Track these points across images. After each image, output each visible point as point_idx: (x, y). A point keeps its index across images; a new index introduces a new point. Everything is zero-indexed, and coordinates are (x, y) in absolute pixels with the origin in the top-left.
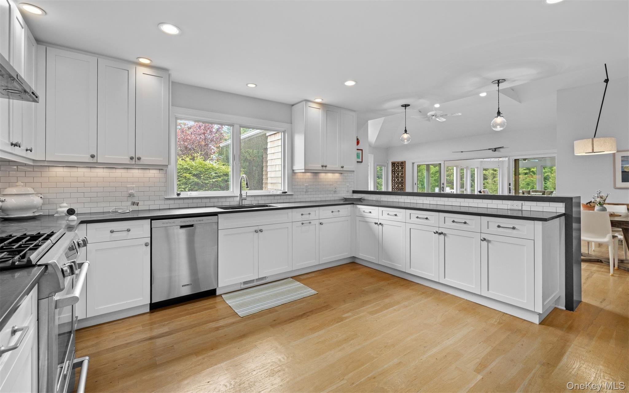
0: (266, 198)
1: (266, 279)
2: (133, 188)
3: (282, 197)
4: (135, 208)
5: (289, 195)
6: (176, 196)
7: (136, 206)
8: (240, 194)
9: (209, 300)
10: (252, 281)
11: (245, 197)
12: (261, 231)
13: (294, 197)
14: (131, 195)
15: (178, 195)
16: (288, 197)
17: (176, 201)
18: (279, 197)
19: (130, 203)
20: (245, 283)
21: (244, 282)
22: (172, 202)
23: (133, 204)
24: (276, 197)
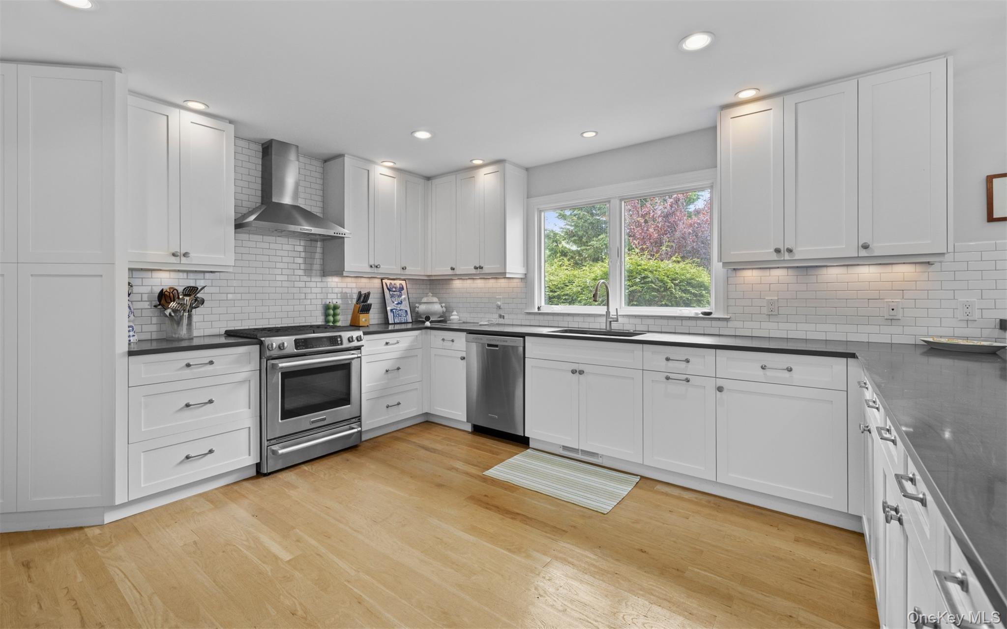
0: (665, 322)
1: (598, 457)
2: (499, 299)
3: (699, 323)
4: (501, 321)
5: (719, 319)
6: (536, 310)
7: (502, 319)
8: (606, 312)
9: (508, 445)
10: (575, 450)
11: (616, 317)
12: (581, 372)
13: (730, 324)
14: (499, 307)
15: (539, 308)
16: (714, 323)
17: (538, 317)
18: (693, 323)
19: (497, 316)
20: (565, 448)
21: (563, 446)
22: (532, 317)
23: (501, 316)
24: (685, 322)
